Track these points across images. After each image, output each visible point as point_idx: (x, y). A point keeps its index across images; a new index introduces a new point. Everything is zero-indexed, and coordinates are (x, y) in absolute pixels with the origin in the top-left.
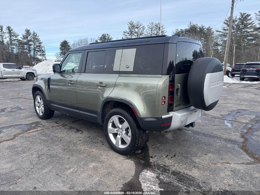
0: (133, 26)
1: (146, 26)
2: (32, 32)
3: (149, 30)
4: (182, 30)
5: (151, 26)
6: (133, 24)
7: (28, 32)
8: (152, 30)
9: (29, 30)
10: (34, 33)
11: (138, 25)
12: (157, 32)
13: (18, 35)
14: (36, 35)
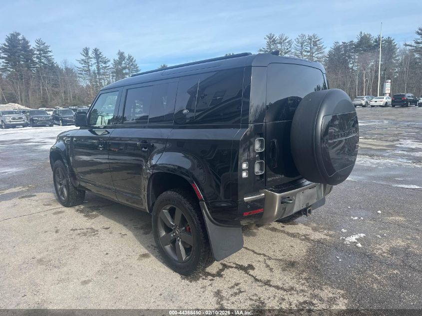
0: (274, 41)
1: (293, 40)
2: (126, 55)
3: (298, 46)
4: (344, 43)
5: (300, 40)
6: (274, 38)
7: (121, 55)
8: (302, 46)
9: (124, 53)
10: (130, 57)
11: (281, 39)
12: (311, 48)
13: (109, 61)
14: (133, 59)
